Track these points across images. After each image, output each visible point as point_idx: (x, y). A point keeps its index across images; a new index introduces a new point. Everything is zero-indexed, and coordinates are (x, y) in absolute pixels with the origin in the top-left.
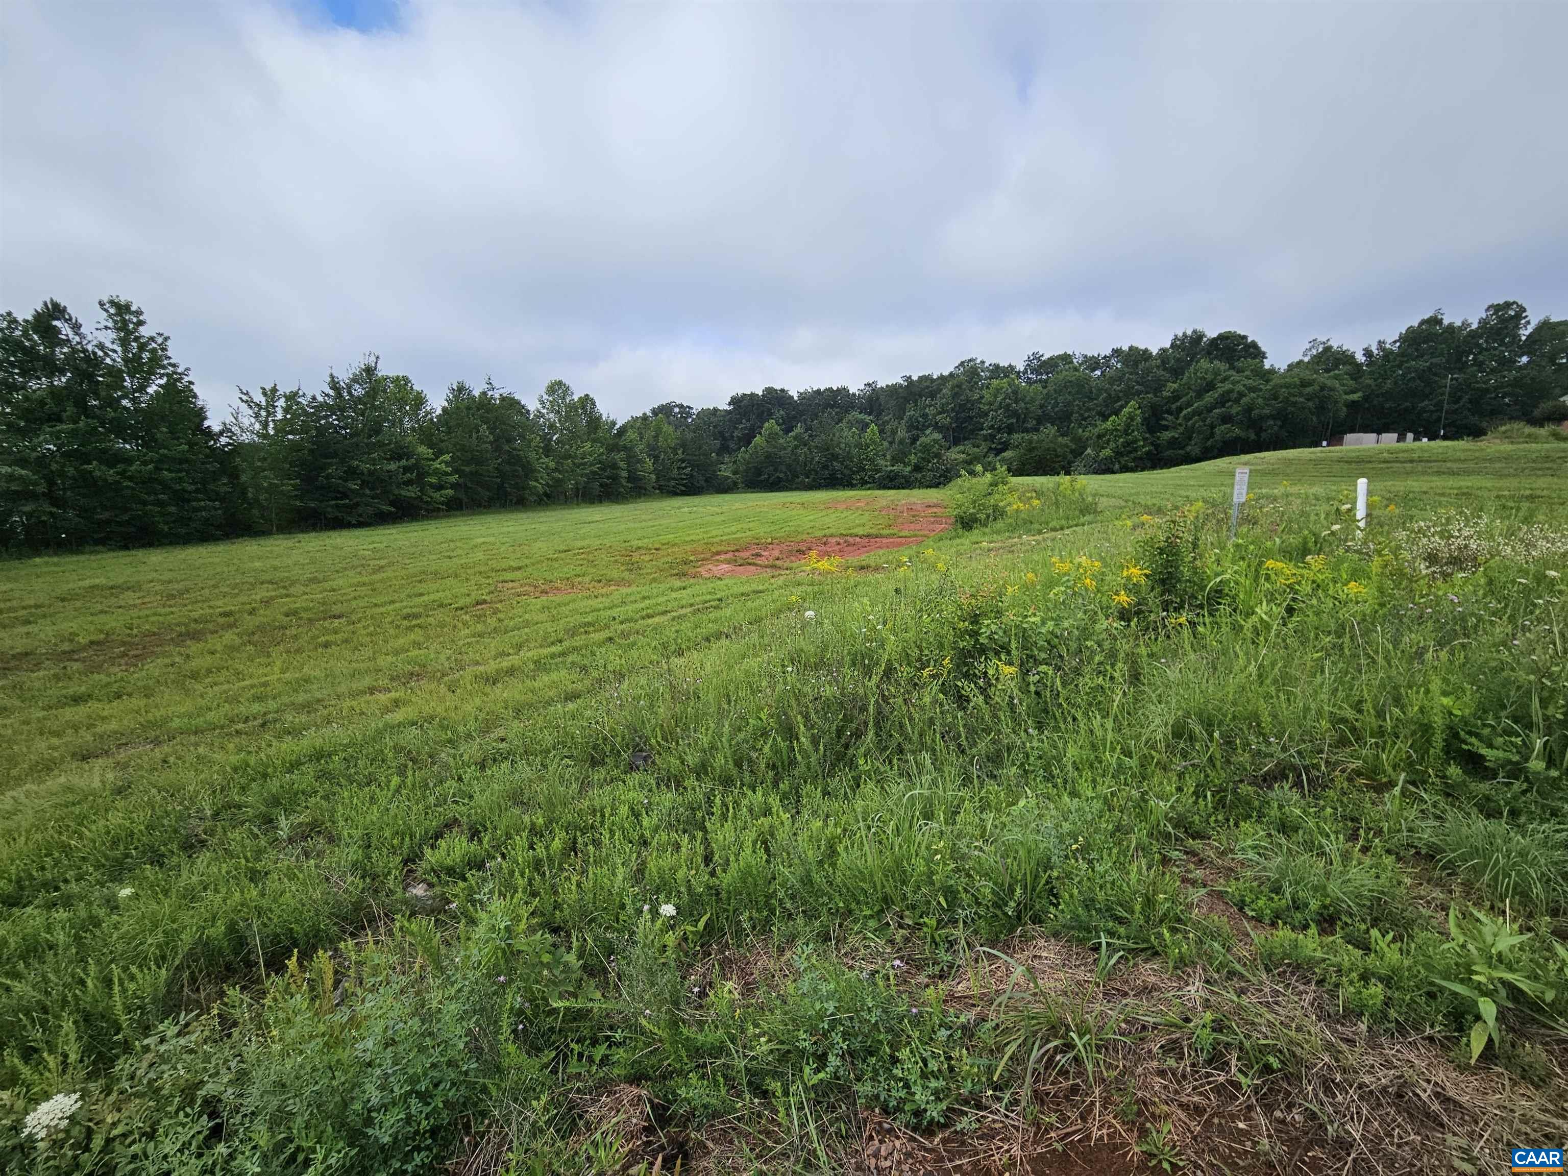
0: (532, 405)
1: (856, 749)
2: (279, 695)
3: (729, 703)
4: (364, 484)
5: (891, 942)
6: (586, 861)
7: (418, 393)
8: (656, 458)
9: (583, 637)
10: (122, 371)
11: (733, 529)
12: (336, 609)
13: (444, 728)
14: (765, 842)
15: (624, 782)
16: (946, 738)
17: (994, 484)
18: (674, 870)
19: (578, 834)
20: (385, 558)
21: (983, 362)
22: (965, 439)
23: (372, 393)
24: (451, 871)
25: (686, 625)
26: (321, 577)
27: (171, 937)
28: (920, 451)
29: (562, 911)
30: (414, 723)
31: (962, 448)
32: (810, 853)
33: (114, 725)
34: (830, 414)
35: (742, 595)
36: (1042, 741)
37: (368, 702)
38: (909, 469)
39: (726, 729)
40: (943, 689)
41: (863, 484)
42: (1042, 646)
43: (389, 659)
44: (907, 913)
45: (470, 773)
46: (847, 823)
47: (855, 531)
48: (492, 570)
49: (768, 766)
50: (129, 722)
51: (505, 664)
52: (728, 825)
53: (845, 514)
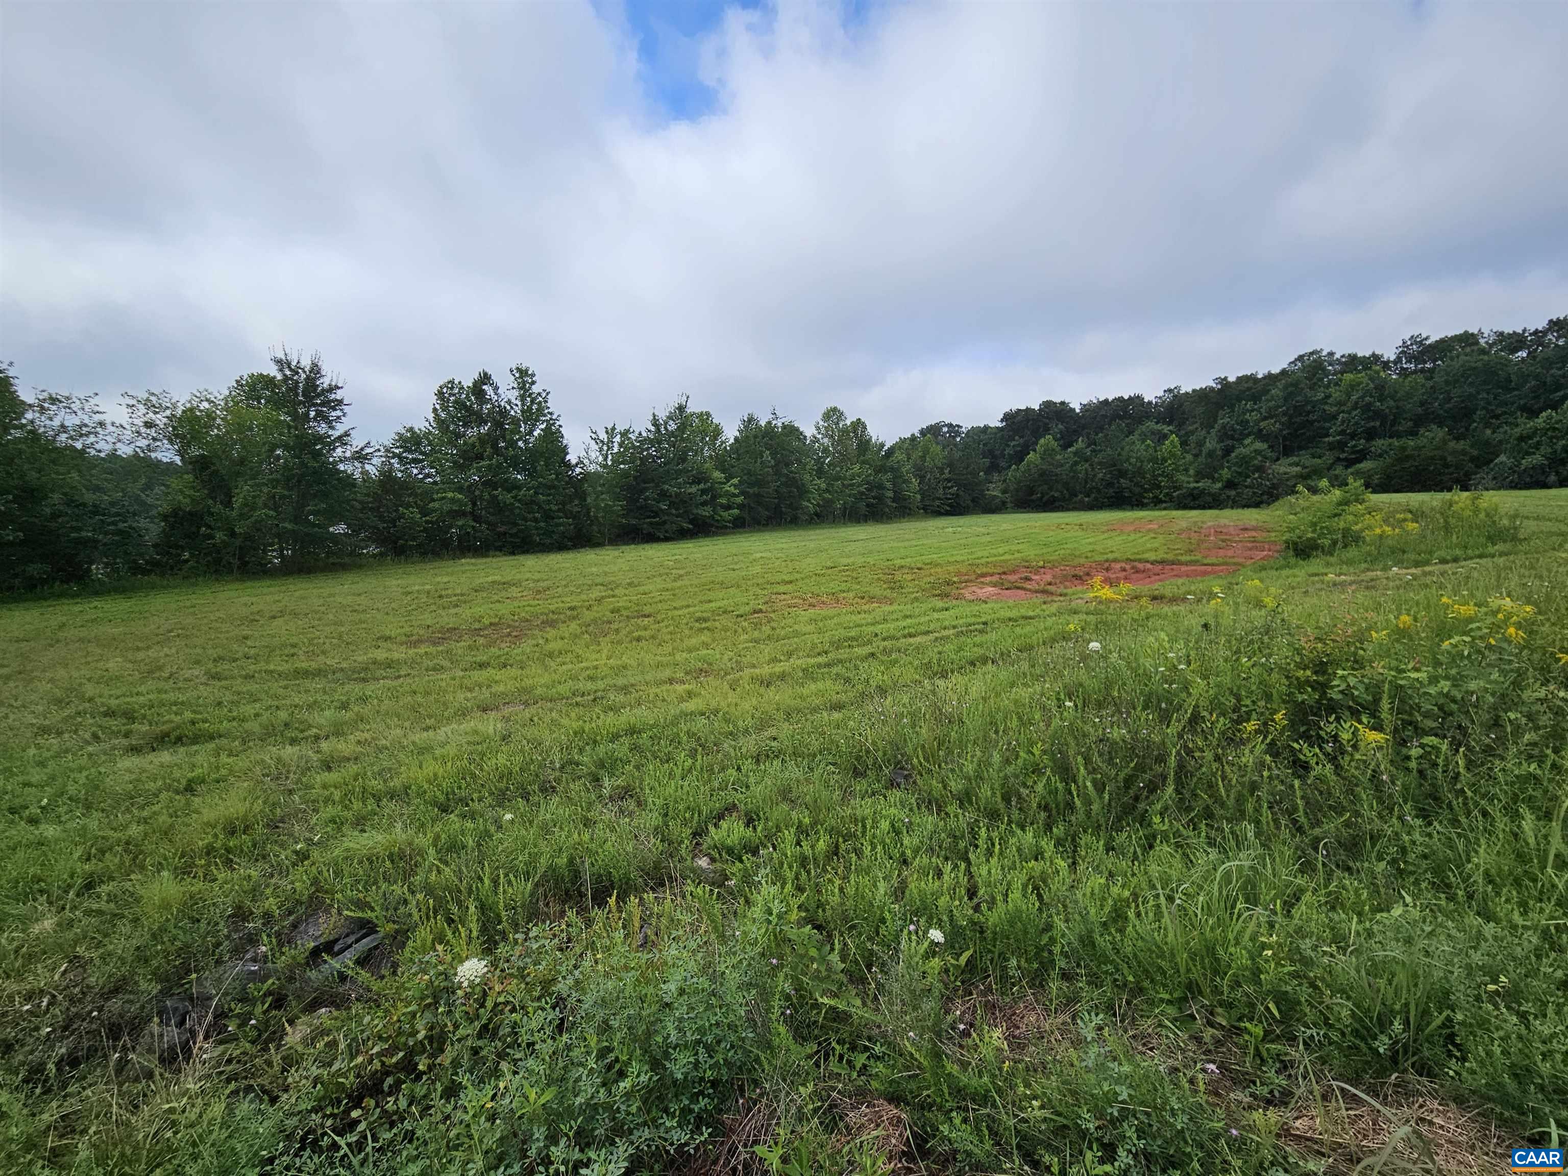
0: (809, 431)
1: (1149, 805)
2: (606, 677)
3: (996, 732)
4: (672, 504)
5: (1198, 1040)
6: (848, 868)
7: (717, 426)
8: (922, 477)
9: (848, 650)
10: (519, 420)
11: (1001, 551)
12: (647, 610)
13: (728, 721)
14: (1037, 885)
15: (885, 797)
16: (1276, 809)
17: (1345, 502)
18: (937, 895)
19: (841, 840)
20: (683, 568)
21: (1331, 354)
22: (1300, 448)
23: (682, 428)
24: (730, 851)
25: (949, 647)
26: (636, 581)
27: (534, 858)
28: (1235, 464)
29: (824, 910)
30: (703, 714)
31: (1295, 459)
32: (1093, 911)
33: (501, 688)
34: (1119, 425)
35: (1010, 619)
36: (1430, 835)
37: (668, 691)
38: (1219, 485)
39: (996, 758)
40: (1273, 749)
41: (1156, 503)
42: (1428, 711)
43: (684, 655)
44: (1219, 1010)
45: (748, 765)
46: (1138, 885)
47: (1146, 556)
48: (768, 583)
49: (1039, 806)
50: (511, 686)
51: (778, 668)
52: (994, 861)
53: (1132, 537)
